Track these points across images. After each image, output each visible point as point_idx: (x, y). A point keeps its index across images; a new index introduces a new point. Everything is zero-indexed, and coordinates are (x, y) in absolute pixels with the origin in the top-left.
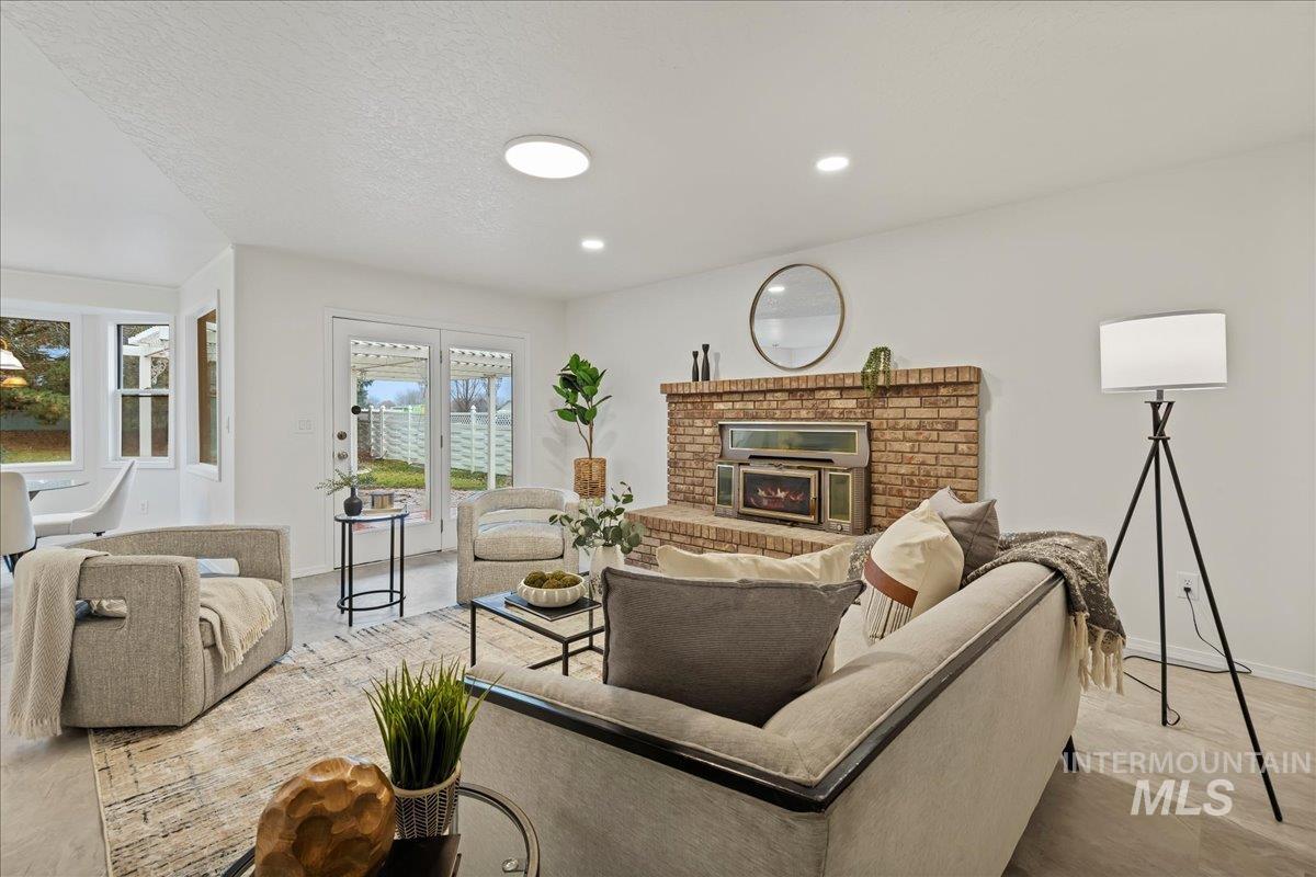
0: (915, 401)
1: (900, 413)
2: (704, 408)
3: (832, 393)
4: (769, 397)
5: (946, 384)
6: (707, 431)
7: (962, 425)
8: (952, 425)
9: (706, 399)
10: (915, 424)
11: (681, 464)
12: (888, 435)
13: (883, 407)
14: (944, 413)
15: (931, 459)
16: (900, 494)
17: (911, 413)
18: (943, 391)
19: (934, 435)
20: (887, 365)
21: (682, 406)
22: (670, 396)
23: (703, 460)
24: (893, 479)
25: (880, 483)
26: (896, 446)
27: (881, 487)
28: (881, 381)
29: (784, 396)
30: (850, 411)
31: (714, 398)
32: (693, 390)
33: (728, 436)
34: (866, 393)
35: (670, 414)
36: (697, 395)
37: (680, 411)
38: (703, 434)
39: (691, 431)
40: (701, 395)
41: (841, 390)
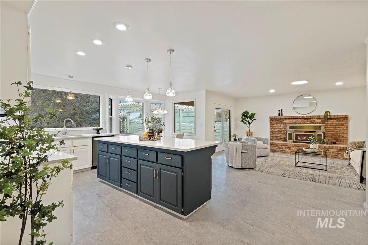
0: (335, 121)
1: (332, 123)
4: (299, 119)
5: (342, 118)
6: (281, 126)
7: (345, 125)
8: (343, 125)
9: (282, 120)
10: (335, 125)
11: (274, 133)
12: (329, 127)
13: (328, 122)
14: (341, 123)
15: (338, 131)
16: (331, 137)
17: (334, 123)
18: (341, 119)
19: (339, 126)
20: (330, 114)
21: (274, 121)
22: (270, 119)
24: (330, 134)
25: (326, 135)
26: (331, 129)
27: (327, 136)
28: (329, 117)
29: (304, 119)
30: (320, 122)
31: (284, 120)
32: (279, 118)
33: (288, 127)
34: (324, 119)
35: (271, 123)
36: (279, 119)
37: (274, 122)
38: (280, 127)
39: (277, 126)
40: (281, 119)
41: (318, 118)
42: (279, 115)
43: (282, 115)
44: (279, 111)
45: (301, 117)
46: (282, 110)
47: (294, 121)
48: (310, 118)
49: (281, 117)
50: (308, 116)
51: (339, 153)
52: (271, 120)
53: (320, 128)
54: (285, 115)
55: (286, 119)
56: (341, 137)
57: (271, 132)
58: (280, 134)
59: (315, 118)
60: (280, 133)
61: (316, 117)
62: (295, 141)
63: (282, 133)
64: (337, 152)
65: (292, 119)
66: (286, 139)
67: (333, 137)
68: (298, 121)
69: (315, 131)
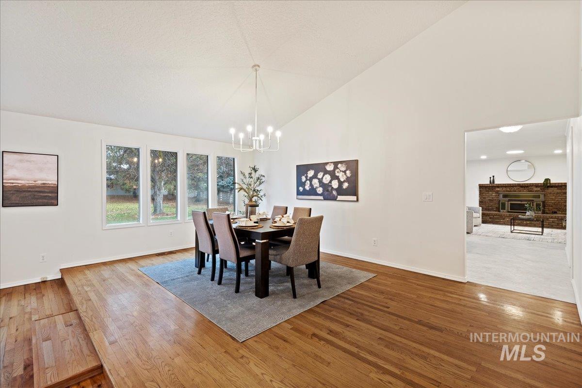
0: (555, 189)
1: (552, 191)
2: (493, 190)
3: (533, 187)
4: (514, 187)
9: (494, 188)
10: (556, 193)
11: (484, 202)
12: (549, 195)
13: (548, 190)
14: (561, 191)
15: (560, 200)
16: (552, 206)
17: (554, 191)
18: (563, 187)
20: (550, 181)
24: (550, 204)
25: (546, 204)
26: (551, 197)
28: (548, 185)
29: (520, 187)
31: (496, 188)
32: (491, 186)
33: (501, 196)
34: (543, 187)
35: (480, 191)
37: (484, 190)
38: (492, 195)
39: (488, 194)
40: (492, 187)
41: (536, 186)
42: (490, 183)
43: (494, 183)
44: (490, 178)
45: (516, 185)
46: (493, 176)
47: (508, 189)
48: (527, 186)
49: (493, 185)
50: (525, 184)
51: (560, 222)
52: (480, 188)
53: (539, 197)
54: (497, 182)
55: (498, 187)
56: (563, 206)
57: (480, 202)
58: (492, 204)
60: (491, 202)
61: (534, 185)
62: (509, 210)
63: (494, 202)
65: (506, 186)
66: (499, 208)
67: (554, 206)
68: (513, 189)
69: (533, 200)
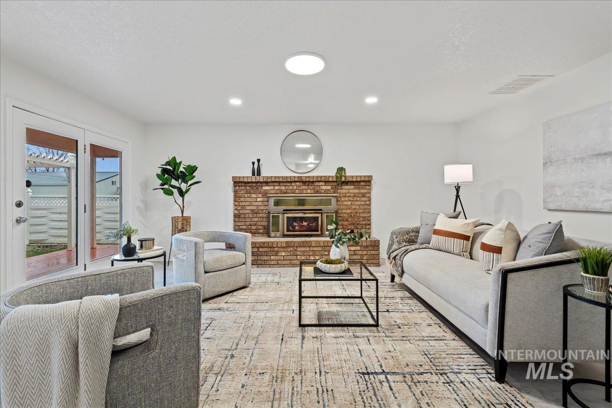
0: (352, 187)
1: (347, 191)
2: (257, 188)
3: (321, 183)
4: (293, 184)
5: (363, 181)
6: (258, 199)
7: (367, 195)
8: (364, 195)
9: (259, 184)
10: (352, 195)
11: (242, 216)
12: (343, 199)
13: (341, 189)
14: (362, 191)
15: (358, 207)
16: (347, 220)
17: (351, 191)
18: (362, 184)
19: (359, 199)
20: (345, 173)
21: (243, 188)
22: (235, 182)
23: (257, 213)
24: (345, 215)
25: (340, 217)
26: (346, 203)
27: (340, 218)
28: (343, 179)
29: (301, 184)
30: (329, 190)
31: (264, 184)
32: (254, 180)
33: (272, 201)
34: (335, 184)
35: (235, 192)
36: (253, 182)
37: (242, 190)
38: (256, 201)
39: (249, 199)
40: (257, 182)
41: (326, 182)
42: (253, 174)
43: (259, 174)
44: (253, 163)
45: (297, 180)
46: (259, 161)
47: (283, 188)
48: (313, 182)
49: (258, 179)
50: (309, 177)
51: (365, 253)
52: (235, 186)
53: (328, 203)
54: (266, 173)
55: (267, 183)
56: (361, 219)
57: (235, 216)
58: (256, 219)
59: (321, 181)
60: (255, 215)
61: (323, 179)
62: (286, 233)
63: (261, 215)
64: (360, 253)
65: (279, 182)
66: (268, 229)
67: (350, 220)
68: (291, 188)
69: (321, 210)
